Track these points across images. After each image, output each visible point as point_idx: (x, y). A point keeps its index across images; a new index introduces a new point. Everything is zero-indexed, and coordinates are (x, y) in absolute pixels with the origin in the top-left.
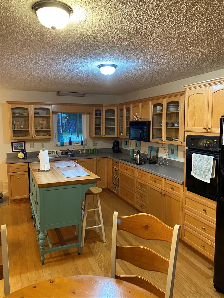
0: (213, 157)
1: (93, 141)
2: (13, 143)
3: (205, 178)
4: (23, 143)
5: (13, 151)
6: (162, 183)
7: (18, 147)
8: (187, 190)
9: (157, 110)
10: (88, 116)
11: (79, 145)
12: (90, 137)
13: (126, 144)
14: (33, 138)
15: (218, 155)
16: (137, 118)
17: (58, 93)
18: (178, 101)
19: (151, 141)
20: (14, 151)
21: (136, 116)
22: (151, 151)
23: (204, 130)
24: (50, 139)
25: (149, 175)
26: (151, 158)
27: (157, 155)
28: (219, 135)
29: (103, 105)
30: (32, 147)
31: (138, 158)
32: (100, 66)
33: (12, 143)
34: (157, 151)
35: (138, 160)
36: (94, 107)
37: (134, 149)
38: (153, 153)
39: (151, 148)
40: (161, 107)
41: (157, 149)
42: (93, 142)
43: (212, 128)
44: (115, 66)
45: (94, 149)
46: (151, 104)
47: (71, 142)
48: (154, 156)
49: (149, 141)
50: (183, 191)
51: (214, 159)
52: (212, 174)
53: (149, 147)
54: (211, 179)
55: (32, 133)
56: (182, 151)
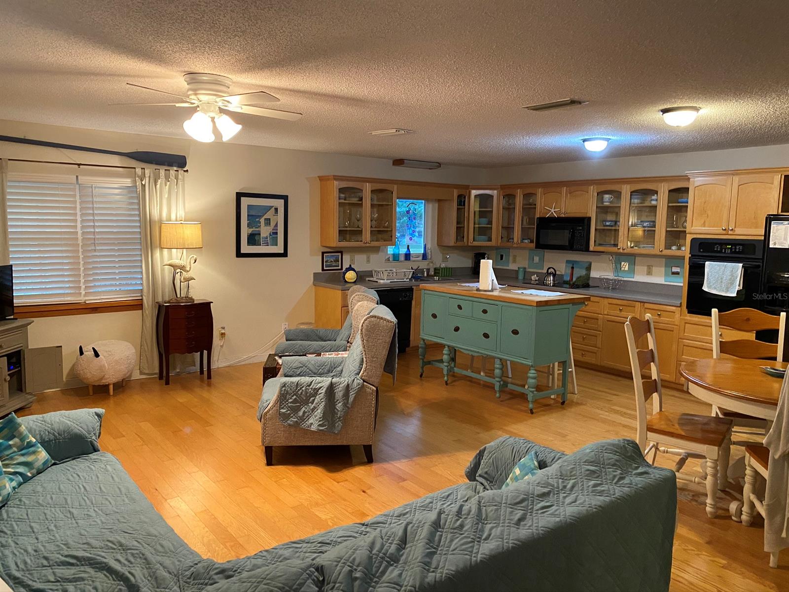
0: (741, 264)
1: (443, 254)
2: (325, 254)
3: (727, 291)
4: (340, 254)
5: (323, 270)
6: (636, 310)
7: (331, 262)
8: (688, 313)
9: (604, 200)
10: (437, 205)
11: (420, 261)
12: (438, 245)
13: (502, 259)
14: (367, 245)
16: (554, 212)
17: (398, 162)
18: (655, 189)
19: (591, 248)
20: (325, 268)
21: (553, 208)
22: (573, 268)
23: (724, 232)
24: (380, 247)
26: (574, 279)
27: (588, 275)
28: (763, 238)
29: (469, 186)
30: (352, 261)
31: (552, 280)
32: (584, 141)
33: (323, 253)
34: (589, 269)
36: (457, 190)
37: (527, 267)
38: (579, 272)
39: (573, 265)
40: (611, 196)
41: (587, 265)
42: (441, 255)
44: (608, 140)
45: (444, 268)
46: (593, 191)
47: (410, 254)
48: (580, 277)
49: (587, 249)
50: (681, 316)
51: (743, 267)
52: (739, 286)
53: (568, 262)
55: (367, 235)
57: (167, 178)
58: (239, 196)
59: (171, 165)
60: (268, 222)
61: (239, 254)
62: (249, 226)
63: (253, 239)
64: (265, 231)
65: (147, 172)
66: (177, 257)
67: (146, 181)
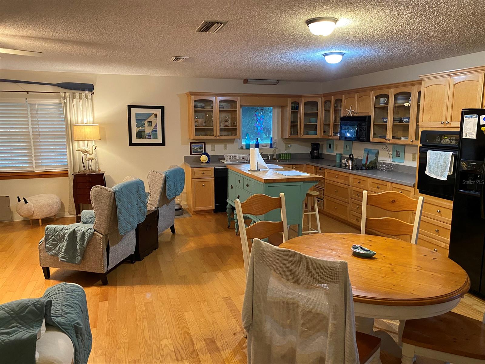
0: (451, 153)
1: (286, 144)
2: (192, 144)
3: (441, 176)
4: (203, 144)
5: (191, 154)
6: (387, 188)
7: (197, 149)
8: (419, 193)
9: (381, 102)
10: (281, 110)
11: (268, 149)
12: (281, 138)
13: (330, 147)
14: (218, 138)
15: (457, 150)
16: (351, 112)
17: (246, 81)
18: (409, 91)
19: (371, 140)
20: (192, 153)
21: (350, 110)
22: (368, 154)
23: (443, 125)
24: (234, 139)
25: (370, 181)
26: (368, 163)
27: (377, 159)
28: (458, 130)
29: (301, 95)
30: (213, 149)
31: (350, 163)
32: (325, 55)
33: (191, 143)
34: (377, 155)
35: (350, 166)
36: (291, 99)
37: (343, 153)
38: (372, 158)
39: (368, 152)
40: (385, 99)
41: (376, 151)
42: (285, 144)
43: (451, 122)
44: (343, 54)
45: (287, 154)
46: (372, 95)
47: (259, 144)
48: (372, 161)
49: (368, 140)
50: (414, 194)
51: (452, 155)
52: (450, 171)
53: (365, 150)
54: (448, 176)
55: (217, 131)
56: (411, 153)
57: (80, 98)
58: (130, 107)
59: (83, 90)
60: (150, 123)
61: (131, 144)
62: (137, 126)
63: (140, 135)
64: (148, 130)
65: (68, 95)
66: (83, 146)
67: (67, 100)
